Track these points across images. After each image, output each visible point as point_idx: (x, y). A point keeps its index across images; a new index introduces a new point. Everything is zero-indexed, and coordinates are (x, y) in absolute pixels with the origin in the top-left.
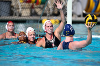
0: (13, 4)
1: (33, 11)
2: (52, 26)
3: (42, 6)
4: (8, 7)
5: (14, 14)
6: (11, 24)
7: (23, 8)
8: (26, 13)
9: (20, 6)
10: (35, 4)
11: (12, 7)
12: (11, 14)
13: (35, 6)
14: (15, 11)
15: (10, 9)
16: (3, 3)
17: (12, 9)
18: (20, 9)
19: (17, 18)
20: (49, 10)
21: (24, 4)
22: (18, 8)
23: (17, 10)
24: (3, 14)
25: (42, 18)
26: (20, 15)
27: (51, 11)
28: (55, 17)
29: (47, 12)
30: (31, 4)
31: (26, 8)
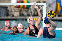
0: (9, 9)
1: (21, 13)
3: (27, 10)
4: (5, 11)
5: (9, 15)
7: (15, 11)
8: (16, 14)
9: (13, 10)
10: (22, 9)
12: (7, 15)
13: (22, 10)
14: (10, 13)
15: (7, 12)
16: (2, 8)
17: (8, 12)
18: (13, 12)
19: (11, 18)
20: (32, 12)
21: (15, 8)
22: (12, 12)
23: (11, 13)
24: (2, 15)
25: (27, 17)
26: (13, 16)
29: (30, 13)
30: (20, 9)
31: (17, 11)
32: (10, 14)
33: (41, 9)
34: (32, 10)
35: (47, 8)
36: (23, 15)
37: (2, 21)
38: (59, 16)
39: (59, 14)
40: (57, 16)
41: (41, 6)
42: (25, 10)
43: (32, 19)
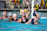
0: (6, 3)
1: (16, 6)
2: (25, 13)
3: (20, 4)
4: (4, 4)
6: (5, 12)
7: (11, 5)
8: (12, 7)
9: (9, 4)
10: (16, 3)
11: (6, 4)
12: (5, 7)
16: (1, 2)
17: (6, 5)
18: (10, 5)
19: (8, 9)
20: (23, 6)
22: (9, 5)
24: (1, 7)
25: (20, 9)
26: (10, 8)
27: (24, 6)
28: (26, 9)
29: (22, 6)
30: (15, 3)
31: (12, 5)
32: (7, 6)
33: (30, 3)
34: (24, 4)
35: (34, 2)
36: (17, 7)
37: (1, 12)
38: (43, 8)
39: (44, 7)
40: (42, 8)
41: (30, 1)
42: (18, 4)
43: (24, 12)
